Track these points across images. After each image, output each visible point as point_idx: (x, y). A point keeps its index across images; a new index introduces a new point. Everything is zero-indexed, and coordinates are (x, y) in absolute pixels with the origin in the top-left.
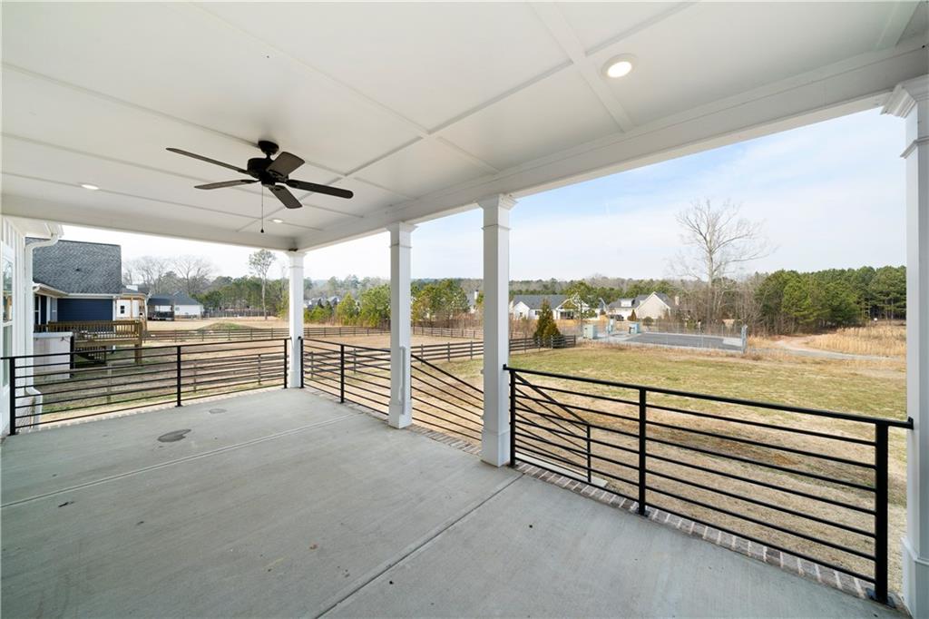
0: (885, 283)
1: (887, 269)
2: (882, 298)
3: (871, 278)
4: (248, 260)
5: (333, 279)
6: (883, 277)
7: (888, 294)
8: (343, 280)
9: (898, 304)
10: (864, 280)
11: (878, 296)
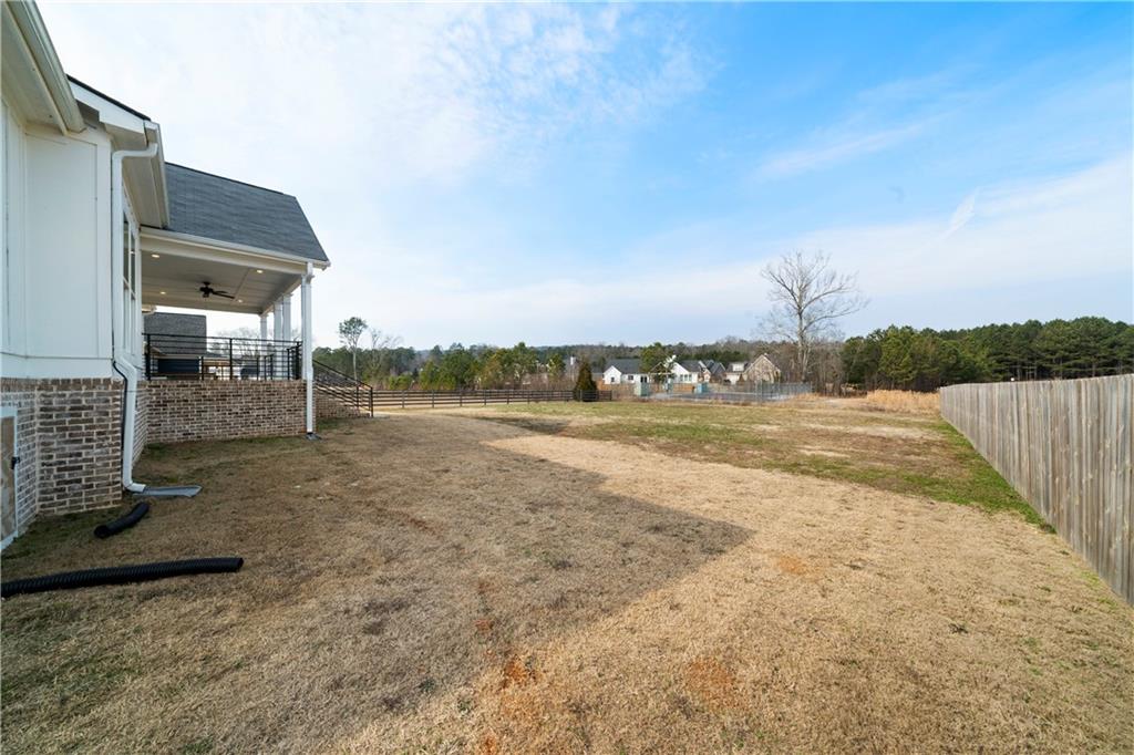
0: (1051, 340)
1: (1057, 323)
2: (1049, 357)
3: (1037, 333)
4: (338, 329)
5: (437, 348)
6: (1048, 332)
7: (1053, 353)
8: (448, 348)
9: (1067, 363)
10: (1027, 337)
11: (1043, 354)
